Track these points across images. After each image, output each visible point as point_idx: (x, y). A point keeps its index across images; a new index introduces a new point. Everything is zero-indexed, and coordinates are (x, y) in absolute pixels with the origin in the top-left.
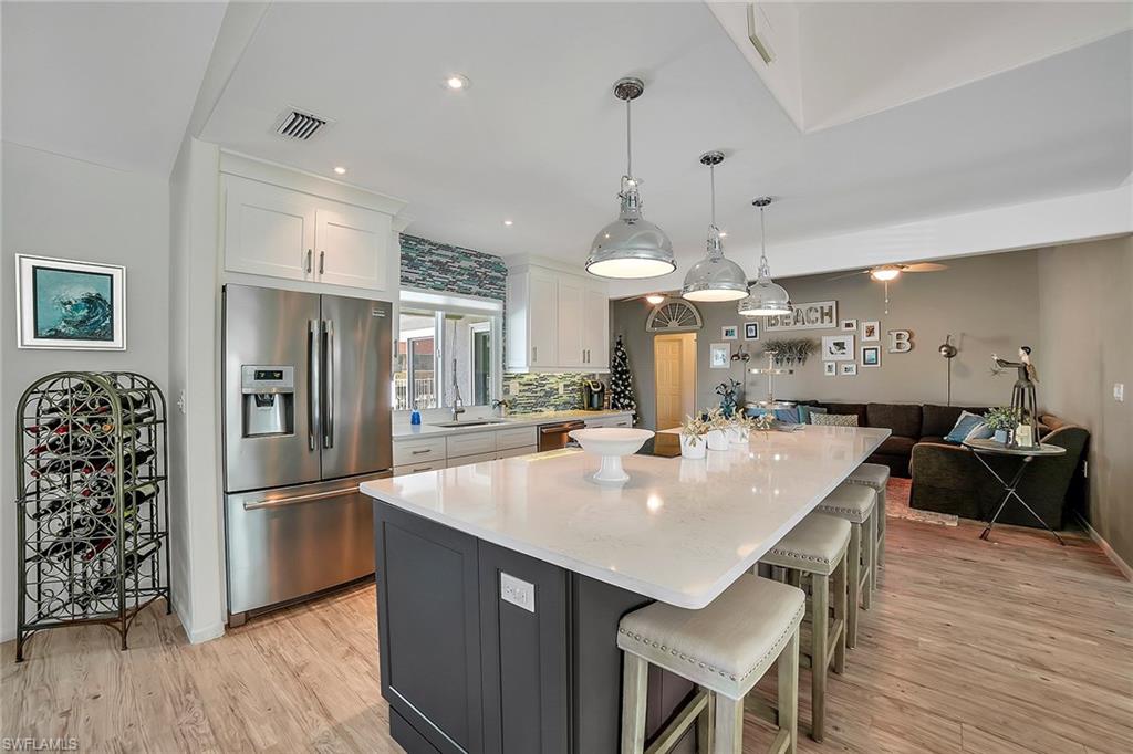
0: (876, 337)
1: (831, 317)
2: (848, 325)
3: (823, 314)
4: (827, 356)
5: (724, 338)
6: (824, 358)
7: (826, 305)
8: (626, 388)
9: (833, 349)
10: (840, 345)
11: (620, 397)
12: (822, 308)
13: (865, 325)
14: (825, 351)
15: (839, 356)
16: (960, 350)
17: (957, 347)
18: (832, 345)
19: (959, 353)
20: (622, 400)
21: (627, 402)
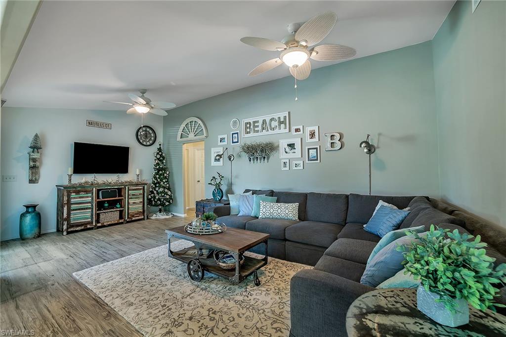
0: (316, 139)
1: (286, 124)
2: (297, 130)
3: (280, 123)
4: (282, 155)
5: (220, 144)
6: (281, 157)
7: (282, 115)
8: (161, 180)
9: (287, 150)
10: (291, 146)
11: (156, 187)
12: (279, 118)
13: (309, 129)
14: (282, 150)
15: (291, 155)
16: (378, 148)
17: (376, 145)
18: (286, 146)
19: (377, 150)
20: (157, 189)
21: (161, 190)
